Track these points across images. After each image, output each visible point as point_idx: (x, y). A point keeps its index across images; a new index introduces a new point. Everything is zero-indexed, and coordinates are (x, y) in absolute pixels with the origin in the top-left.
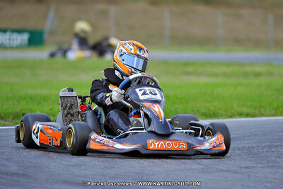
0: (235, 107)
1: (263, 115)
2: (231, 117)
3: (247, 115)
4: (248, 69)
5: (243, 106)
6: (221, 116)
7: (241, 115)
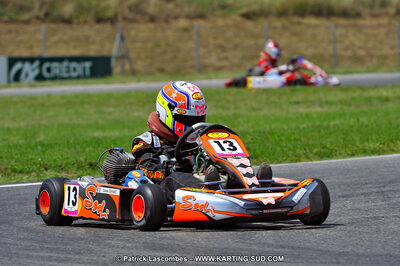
0: (358, 143)
1: (393, 151)
2: (353, 155)
3: (373, 152)
4: (372, 93)
5: (368, 140)
6: (340, 154)
7: (365, 152)
